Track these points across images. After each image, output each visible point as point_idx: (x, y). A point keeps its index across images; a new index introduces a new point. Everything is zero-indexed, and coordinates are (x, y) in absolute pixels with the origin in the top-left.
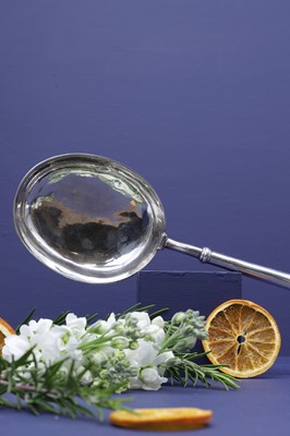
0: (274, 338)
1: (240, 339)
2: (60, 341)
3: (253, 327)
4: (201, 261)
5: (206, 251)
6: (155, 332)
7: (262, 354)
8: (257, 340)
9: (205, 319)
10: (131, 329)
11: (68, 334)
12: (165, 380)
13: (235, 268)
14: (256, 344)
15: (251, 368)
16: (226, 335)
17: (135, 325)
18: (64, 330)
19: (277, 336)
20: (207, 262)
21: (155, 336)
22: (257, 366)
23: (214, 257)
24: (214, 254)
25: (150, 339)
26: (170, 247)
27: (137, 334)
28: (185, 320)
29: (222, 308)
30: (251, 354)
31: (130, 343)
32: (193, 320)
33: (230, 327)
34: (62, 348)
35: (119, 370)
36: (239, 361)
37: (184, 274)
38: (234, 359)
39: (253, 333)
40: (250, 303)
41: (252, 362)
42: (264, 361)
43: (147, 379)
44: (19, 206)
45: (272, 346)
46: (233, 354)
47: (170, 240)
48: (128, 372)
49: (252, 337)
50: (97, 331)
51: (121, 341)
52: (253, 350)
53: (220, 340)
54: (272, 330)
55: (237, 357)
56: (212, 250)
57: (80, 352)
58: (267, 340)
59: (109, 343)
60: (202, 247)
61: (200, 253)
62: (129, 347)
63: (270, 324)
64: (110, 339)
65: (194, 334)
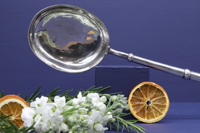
0: (166, 102)
1: (148, 103)
2: (51, 111)
3: (155, 96)
4: (128, 60)
5: (131, 55)
6: (101, 106)
7: (159, 110)
8: (157, 103)
9: (127, 99)
10: (88, 105)
11: (55, 107)
12: (107, 129)
13: (147, 64)
14: (156, 105)
15: (154, 117)
16: (141, 101)
17: (90, 103)
18: (53, 105)
19: (168, 101)
20: (132, 61)
21: (100, 108)
22: (156, 116)
23: (135, 59)
24: (135, 57)
25: (98, 110)
26: (112, 53)
27: (91, 107)
28: (116, 100)
29: (139, 86)
30: (153, 110)
31: (88, 111)
32: (121, 100)
33: (143, 97)
34: (52, 115)
35: (82, 126)
36: (147, 114)
37: (119, 68)
38: (144, 113)
39: (155, 99)
40: (154, 84)
41: (154, 114)
42: (160, 114)
43: (97, 130)
44: (31, 34)
45: (165, 106)
46: (144, 110)
47: (112, 50)
48: (87, 127)
49: (155, 101)
50: (71, 105)
51: (83, 111)
52: (155, 108)
53: (138, 103)
54: (165, 98)
55: (146, 112)
56: (134, 55)
57: (62, 116)
58: (162, 103)
59: (77, 111)
60: (129, 53)
61: (128, 57)
62: (87, 114)
63: (164, 95)
64: (77, 109)
65: (122, 108)
